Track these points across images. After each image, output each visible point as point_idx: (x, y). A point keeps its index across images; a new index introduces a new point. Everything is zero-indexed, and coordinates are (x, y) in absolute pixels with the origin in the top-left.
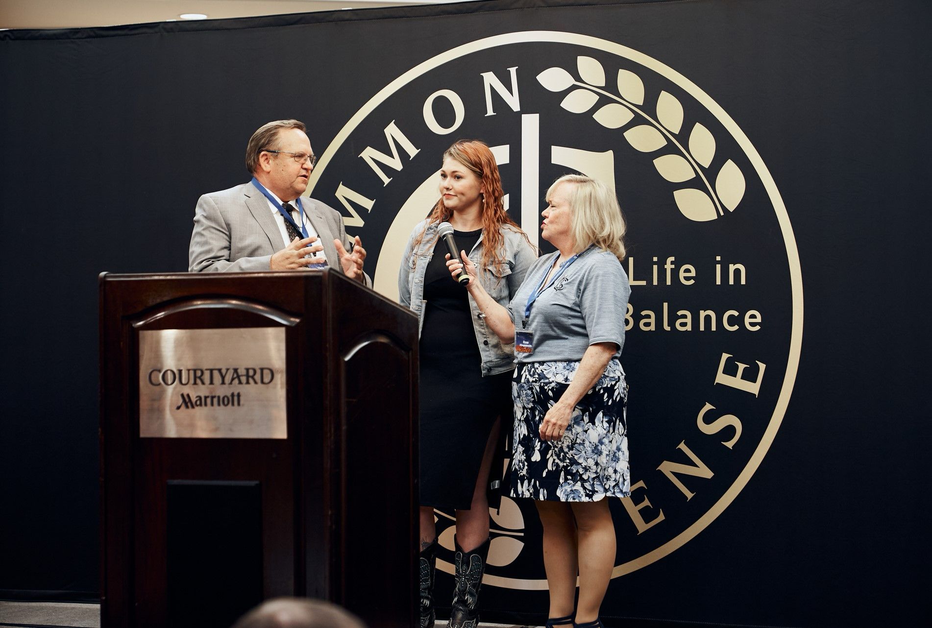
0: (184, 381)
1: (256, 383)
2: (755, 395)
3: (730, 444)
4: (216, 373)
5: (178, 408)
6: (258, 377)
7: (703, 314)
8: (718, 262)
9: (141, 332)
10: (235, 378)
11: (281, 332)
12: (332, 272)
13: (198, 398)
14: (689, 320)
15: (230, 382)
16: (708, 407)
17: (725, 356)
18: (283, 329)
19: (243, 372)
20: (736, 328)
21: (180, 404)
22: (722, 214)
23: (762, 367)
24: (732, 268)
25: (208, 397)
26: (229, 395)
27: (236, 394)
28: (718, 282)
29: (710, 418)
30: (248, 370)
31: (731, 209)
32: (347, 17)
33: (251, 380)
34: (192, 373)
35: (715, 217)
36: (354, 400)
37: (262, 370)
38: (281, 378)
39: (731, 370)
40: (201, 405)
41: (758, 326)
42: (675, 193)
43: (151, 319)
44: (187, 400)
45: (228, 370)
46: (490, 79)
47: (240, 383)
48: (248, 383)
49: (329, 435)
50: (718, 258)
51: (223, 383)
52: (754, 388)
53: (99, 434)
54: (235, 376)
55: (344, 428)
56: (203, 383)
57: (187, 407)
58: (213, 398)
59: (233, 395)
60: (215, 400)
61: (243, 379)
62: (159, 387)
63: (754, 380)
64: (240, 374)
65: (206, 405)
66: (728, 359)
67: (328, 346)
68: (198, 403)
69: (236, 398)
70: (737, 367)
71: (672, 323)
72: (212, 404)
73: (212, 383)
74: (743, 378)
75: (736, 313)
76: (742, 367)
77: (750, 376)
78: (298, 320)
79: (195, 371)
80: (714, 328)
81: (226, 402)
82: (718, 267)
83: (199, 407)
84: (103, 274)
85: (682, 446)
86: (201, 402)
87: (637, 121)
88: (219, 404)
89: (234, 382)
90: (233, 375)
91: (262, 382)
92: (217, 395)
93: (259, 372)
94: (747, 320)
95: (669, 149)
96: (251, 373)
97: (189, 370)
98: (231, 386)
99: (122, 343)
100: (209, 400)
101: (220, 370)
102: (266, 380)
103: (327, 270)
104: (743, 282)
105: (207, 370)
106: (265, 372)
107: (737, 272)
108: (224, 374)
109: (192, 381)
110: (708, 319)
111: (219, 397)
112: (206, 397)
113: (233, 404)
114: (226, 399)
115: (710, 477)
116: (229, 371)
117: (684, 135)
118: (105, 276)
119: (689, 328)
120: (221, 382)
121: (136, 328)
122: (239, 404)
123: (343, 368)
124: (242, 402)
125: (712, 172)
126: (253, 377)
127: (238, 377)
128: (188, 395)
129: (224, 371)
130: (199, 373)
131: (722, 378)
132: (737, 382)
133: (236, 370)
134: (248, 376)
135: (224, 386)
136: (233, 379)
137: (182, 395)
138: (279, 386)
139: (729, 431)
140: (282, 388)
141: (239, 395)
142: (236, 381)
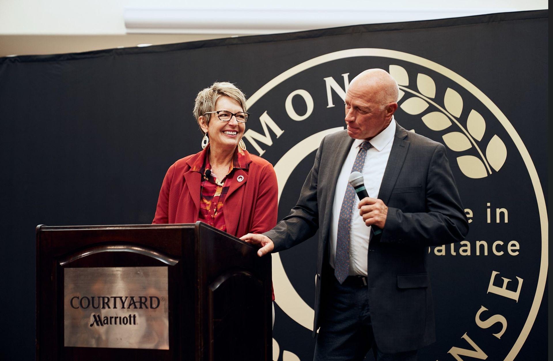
0: (96, 306)
1: (147, 308)
2: (516, 301)
3: (499, 336)
4: (118, 300)
5: (92, 325)
6: (148, 303)
7: (478, 243)
8: (489, 207)
9: (66, 270)
10: (132, 304)
11: (164, 270)
12: (202, 225)
13: (106, 318)
14: (468, 248)
15: (128, 307)
16: (483, 309)
17: (494, 273)
18: (166, 268)
19: (138, 300)
20: (502, 253)
21: (92, 323)
22: (491, 173)
23: (521, 281)
24: (498, 211)
25: (113, 317)
26: (128, 316)
27: (132, 316)
28: (489, 221)
29: (484, 317)
30: (141, 298)
31: (497, 169)
32: (235, 42)
33: (143, 306)
34: (101, 299)
35: (486, 175)
36: (220, 320)
37: (151, 298)
38: (165, 304)
39: (498, 283)
40: (107, 323)
41: (517, 252)
42: (458, 159)
43: (72, 260)
44: (98, 320)
45: (126, 297)
46: (330, 82)
47: (135, 307)
48: (141, 307)
49: (199, 347)
50: (489, 204)
51: (123, 307)
52: (515, 296)
53: (36, 343)
54: (132, 302)
55: (212, 341)
56: (109, 308)
57: (98, 325)
58: (116, 318)
59: (130, 316)
60: (118, 320)
61: (138, 305)
62: (77, 309)
63: (515, 291)
64: (135, 301)
65: (111, 323)
66: (496, 275)
67: (199, 280)
68: (106, 322)
69: (132, 319)
70: (503, 281)
71: (457, 250)
72: (116, 323)
73: (115, 307)
74: (507, 289)
75: (501, 243)
76: (506, 281)
77: (512, 287)
78: (177, 262)
79: (103, 298)
80: (486, 253)
81: (125, 322)
82: (489, 210)
83: (106, 325)
84: (39, 226)
85: (465, 337)
86: (108, 320)
87: (431, 109)
88: (120, 323)
89: (130, 307)
90: (130, 302)
91: (151, 307)
92: (119, 316)
93: (149, 299)
94: (510, 248)
95: (453, 128)
96: (143, 300)
97: (99, 297)
98: (129, 309)
99: (52, 277)
100: (113, 320)
101: (121, 298)
102: (154, 306)
103: (199, 223)
104: (506, 221)
105: (112, 297)
106: (153, 299)
107: (502, 214)
108: (124, 301)
109: (102, 306)
110: (482, 246)
111: (120, 318)
112: (111, 318)
113: (130, 323)
114: (125, 319)
115: (485, 359)
116: (127, 299)
117: (464, 119)
118: (41, 228)
119: (469, 253)
120: (122, 307)
121: (62, 266)
122: (134, 323)
123: (211, 297)
124: (136, 322)
125: (484, 144)
126: (144, 303)
127: (134, 303)
128: (99, 316)
129: (124, 299)
130: (106, 301)
131: (492, 289)
132: (503, 292)
133: (132, 298)
134: (141, 302)
135: (124, 309)
136: (130, 305)
137: (94, 316)
138: (163, 310)
139: (498, 326)
140: (165, 312)
141: (134, 317)
142: (132, 306)
